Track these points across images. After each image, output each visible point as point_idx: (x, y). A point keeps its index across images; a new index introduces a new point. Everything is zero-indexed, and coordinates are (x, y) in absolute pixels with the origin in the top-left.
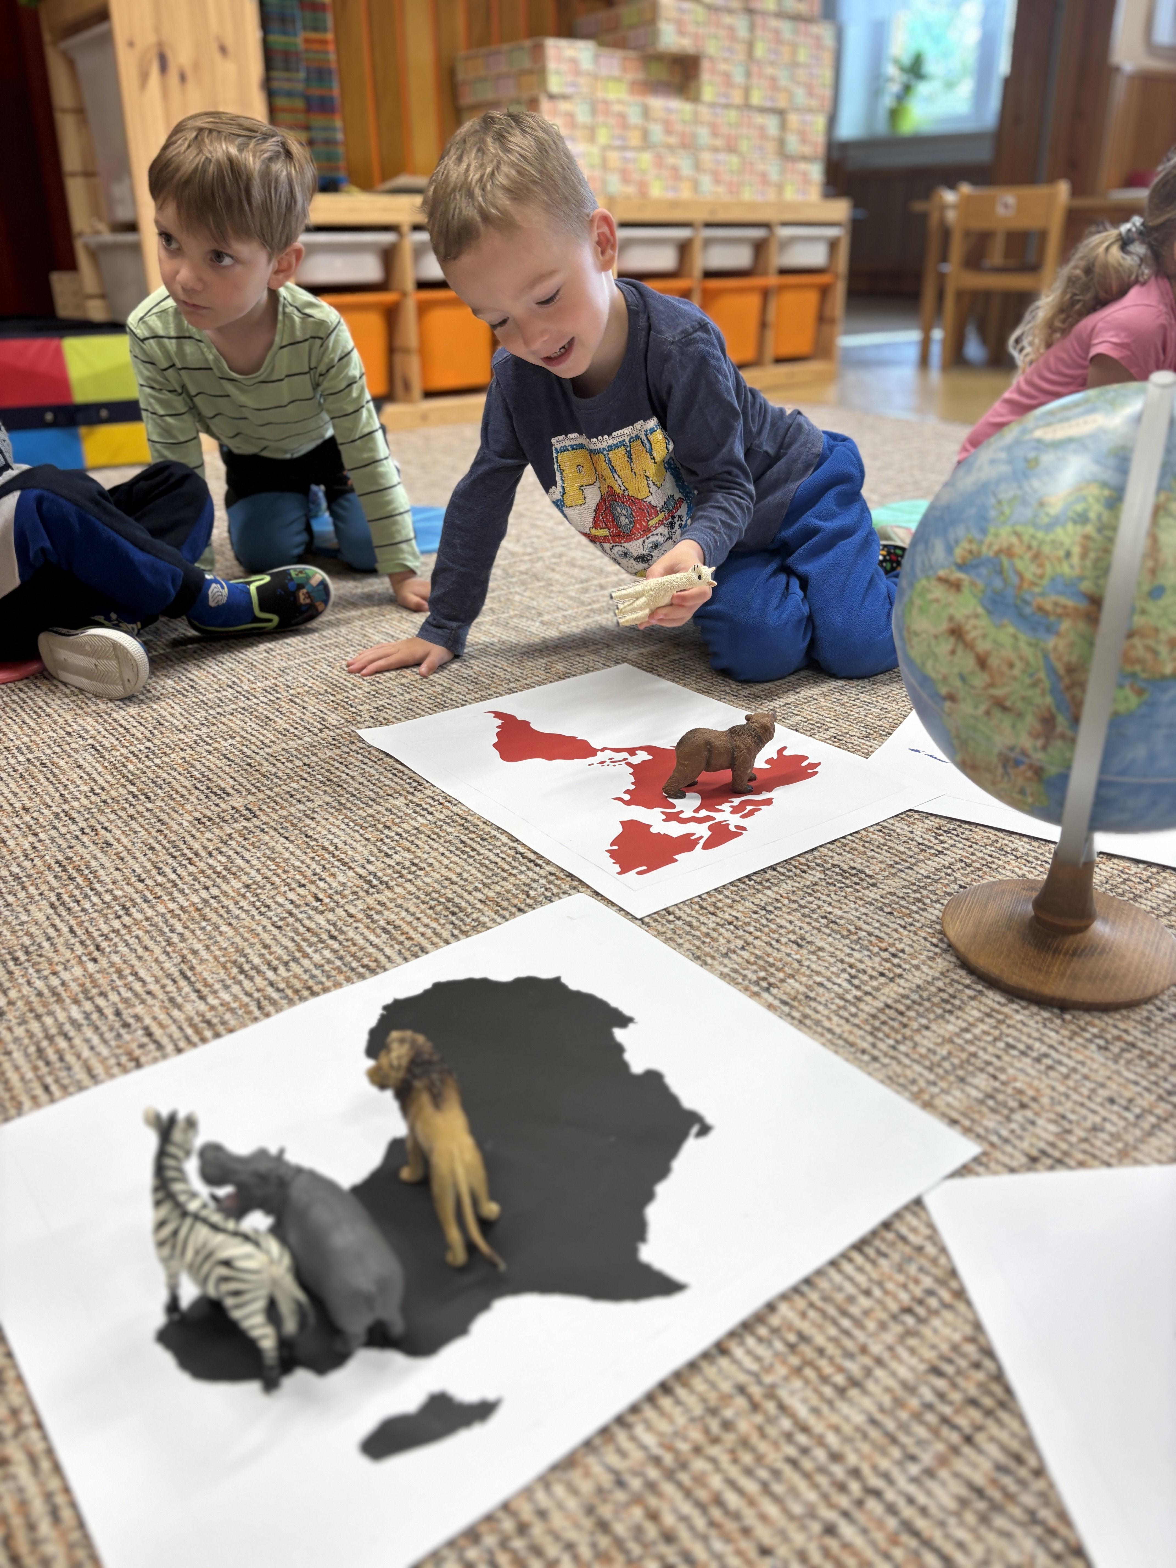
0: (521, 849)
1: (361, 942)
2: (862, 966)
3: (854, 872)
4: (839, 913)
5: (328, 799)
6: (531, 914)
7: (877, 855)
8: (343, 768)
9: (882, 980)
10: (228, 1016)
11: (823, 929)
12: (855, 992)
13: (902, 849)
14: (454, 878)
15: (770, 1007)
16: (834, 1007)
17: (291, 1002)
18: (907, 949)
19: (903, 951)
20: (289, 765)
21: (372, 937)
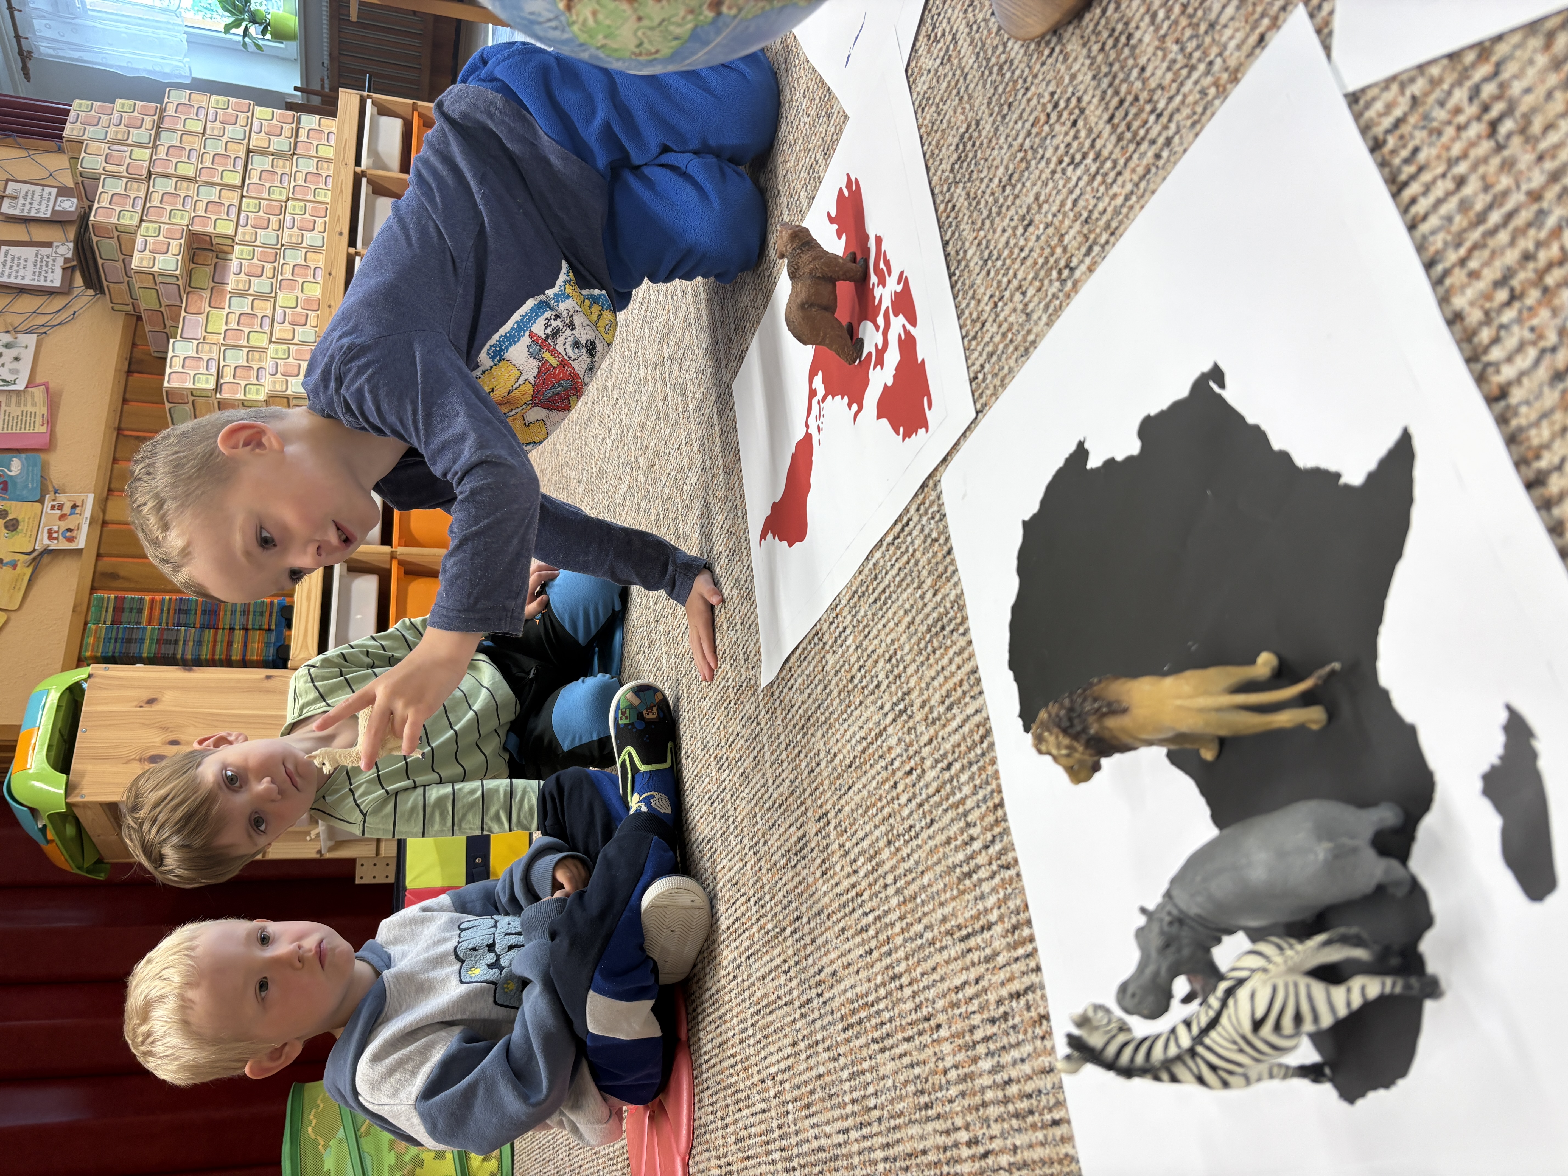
0: (889, 539)
1: (957, 737)
2: (1062, 146)
3: (961, 147)
4: (1001, 170)
5: (819, 734)
6: (954, 542)
7: (947, 117)
8: (794, 710)
9: (1080, 123)
10: (1011, 905)
11: (1016, 191)
12: (1089, 160)
13: (945, 85)
14: (908, 619)
15: (1091, 270)
16: (1102, 189)
17: (1006, 831)
18: (1051, 88)
19: (1052, 94)
20: (785, 764)
21: (954, 724)
